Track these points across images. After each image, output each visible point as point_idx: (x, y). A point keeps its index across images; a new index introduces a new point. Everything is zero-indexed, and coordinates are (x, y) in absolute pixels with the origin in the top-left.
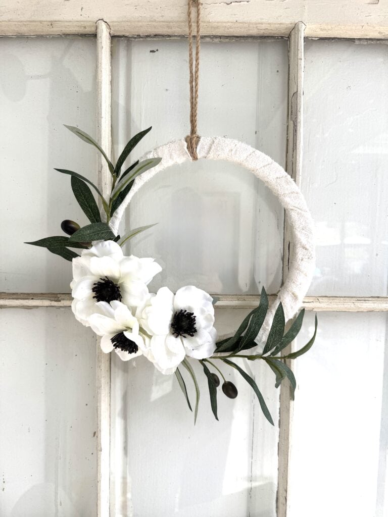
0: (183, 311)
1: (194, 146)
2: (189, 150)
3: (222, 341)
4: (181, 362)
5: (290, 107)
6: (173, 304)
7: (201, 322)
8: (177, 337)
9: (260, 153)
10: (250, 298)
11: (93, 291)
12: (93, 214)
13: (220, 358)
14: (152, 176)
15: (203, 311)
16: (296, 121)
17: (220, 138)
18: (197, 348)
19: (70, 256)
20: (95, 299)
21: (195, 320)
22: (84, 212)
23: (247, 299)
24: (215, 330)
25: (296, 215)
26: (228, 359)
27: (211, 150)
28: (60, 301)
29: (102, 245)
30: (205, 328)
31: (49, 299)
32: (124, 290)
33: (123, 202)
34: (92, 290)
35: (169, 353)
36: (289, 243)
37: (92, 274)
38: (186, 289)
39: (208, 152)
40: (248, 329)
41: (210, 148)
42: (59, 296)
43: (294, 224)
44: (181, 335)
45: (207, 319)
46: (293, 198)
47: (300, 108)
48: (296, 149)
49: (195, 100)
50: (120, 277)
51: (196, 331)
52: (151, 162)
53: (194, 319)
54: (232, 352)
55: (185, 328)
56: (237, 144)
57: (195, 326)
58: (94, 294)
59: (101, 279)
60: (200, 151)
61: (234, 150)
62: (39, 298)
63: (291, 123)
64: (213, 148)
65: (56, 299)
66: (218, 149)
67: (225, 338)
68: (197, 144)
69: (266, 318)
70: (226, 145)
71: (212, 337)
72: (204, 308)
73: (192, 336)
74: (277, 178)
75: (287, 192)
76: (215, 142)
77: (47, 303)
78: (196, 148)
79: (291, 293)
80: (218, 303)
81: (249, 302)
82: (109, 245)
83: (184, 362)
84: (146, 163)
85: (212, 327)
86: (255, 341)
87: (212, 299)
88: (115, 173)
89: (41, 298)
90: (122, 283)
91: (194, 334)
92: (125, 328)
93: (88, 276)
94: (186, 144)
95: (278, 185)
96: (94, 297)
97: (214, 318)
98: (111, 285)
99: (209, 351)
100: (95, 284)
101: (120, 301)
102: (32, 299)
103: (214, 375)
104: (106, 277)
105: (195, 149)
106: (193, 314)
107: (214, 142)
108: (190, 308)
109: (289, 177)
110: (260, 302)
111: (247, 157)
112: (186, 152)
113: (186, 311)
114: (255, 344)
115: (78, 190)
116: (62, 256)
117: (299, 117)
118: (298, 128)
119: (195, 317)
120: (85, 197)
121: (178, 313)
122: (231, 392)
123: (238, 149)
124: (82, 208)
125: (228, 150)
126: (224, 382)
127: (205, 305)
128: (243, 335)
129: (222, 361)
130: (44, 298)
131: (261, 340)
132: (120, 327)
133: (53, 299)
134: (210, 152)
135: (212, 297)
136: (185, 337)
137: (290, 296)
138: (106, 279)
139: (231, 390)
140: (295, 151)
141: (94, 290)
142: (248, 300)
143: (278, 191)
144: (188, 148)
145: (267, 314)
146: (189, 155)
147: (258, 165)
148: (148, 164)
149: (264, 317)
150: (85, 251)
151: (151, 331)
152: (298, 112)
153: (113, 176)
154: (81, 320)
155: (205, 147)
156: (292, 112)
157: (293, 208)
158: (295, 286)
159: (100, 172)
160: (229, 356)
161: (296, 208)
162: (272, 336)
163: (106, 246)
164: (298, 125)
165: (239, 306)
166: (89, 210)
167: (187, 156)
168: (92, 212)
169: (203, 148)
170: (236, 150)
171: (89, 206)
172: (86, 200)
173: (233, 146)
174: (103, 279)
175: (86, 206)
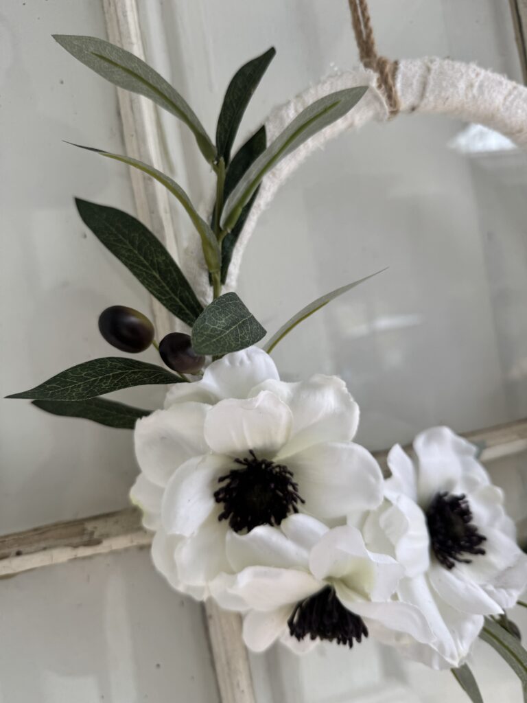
1: (391, 80)
11: (218, 500)
12: (168, 284)
15: (471, 483)
17: (440, 60)
19: (126, 418)
21: (470, 511)
22: (143, 282)
27: (428, 90)
28: (99, 542)
29: (232, 362)
30: (491, 525)
34: (212, 500)
39: (422, 95)
41: (424, 85)
42: (89, 526)
44: (457, 560)
45: (487, 500)
50: (286, 443)
51: (482, 539)
52: (335, 104)
53: (467, 507)
56: (479, 71)
58: (220, 510)
59: (237, 461)
60: (405, 93)
61: (476, 86)
64: (431, 82)
65: (86, 538)
66: (444, 84)
68: (394, 77)
70: (459, 75)
72: (469, 473)
76: (433, 72)
77: (62, 555)
80: (489, 454)
82: (249, 357)
84: (321, 109)
85: (504, 516)
87: (474, 449)
88: (222, 159)
89: (43, 545)
91: (482, 547)
96: (221, 517)
100: (220, 479)
102: (19, 554)
104: (251, 452)
105: (393, 89)
106: (462, 498)
107: (429, 70)
111: (505, 99)
112: (377, 97)
115: (107, 229)
116: (90, 418)
119: (468, 504)
120: (132, 243)
123: (485, 84)
124: (136, 274)
127: (467, 466)
133: (77, 540)
134: (427, 95)
135: (471, 442)
136: (468, 562)
138: (250, 458)
141: (217, 497)
144: (379, 88)
146: (385, 103)
148: (325, 110)
153: (214, 168)
154: (188, 588)
155: (413, 82)
163: (242, 362)
166: (154, 277)
167: (377, 105)
168: (164, 279)
169: (408, 84)
170: (481, 86)
171: (152, 264)
172: (140, 249)
173: (473, 76)
174: (242, 459)
175: (144, 265)
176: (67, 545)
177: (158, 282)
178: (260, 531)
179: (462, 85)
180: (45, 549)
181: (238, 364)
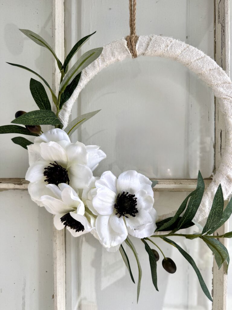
0: (125, 193)
1: (133, 43)
2: (128, 47)
3: (161, 221)
4: (125, 241)
5: (217, 13)
6: (116, 186)
7: (141, 203)
8: (120, 217)
9: (194, 48)
10: (186, 182)
11: (45, 175)
13: (160, 236)
14: (96, 74)
15: (143, 193)
16: (224, 23)
17: (156, 36)
18: (138, 228)
19: (25, 144)
20: (47, 182)
21: (136, 202)
22: (38, 106)
23: (183, 183)
24: (154, 211)
25: (229, 104)
26: (168, 237)
27: (149, 47)
28: (22, 184)
29: (51, 133)
30: (146, 209)
31: (14, 182)
32: (72, 174)
33: (72, 96)
34: (43, 174)
35: (113, 233)
36: (221, 131)
37: (44, 160)
38: (128, 173)
39: (146, 49)
40: (186, 211)
41: (148, 45)
43: (227, 112)
44: (123, 215)
45: (147, 200)
46: (225, 88)
47: (227, 11)
48: (225, 46)
49: (134, 7)
50: (68, 162)
51: (137, 212)
52: (93, 53)
53: (136, 200)
54: (171, 231)
55: (127, 209)
56: (172, 40)
57: (136, 207)
58: (45, 178)
59: (51, 164)
60: (139, 48)
61: (170, 46)
62: (6, 182)
63: (219, 26)
64: (150, 45)
65: (19, 183)
66: (156, 45)
67: (164, 218)
68: (136, 42)
69: (203, 199)
70: (162, 42)
71: (152, 217)
72: (144, 190)
73: (134, 216)
74: (210, 70)
75: (220, 82)
76: (152, 40)
77: (11, 186)
78: (135, 45)
79: (225, 177)
80: (157, 186)
81: (185, 185)
82: (57, 132)
83: (127, 241)
84: (89, 55)
85: (152, 208)
86: (193, 221)
87: (152, 183)
88: (63, 69)
89: (8, 182)
90: (70, 167)
91: (135, 214)
92: (72, 209)
93: (40, 162)
94: (126, 42)
95: (211, 77)
96: (45, 181)
97: (153, 199)
98: (59, 169)
99: (150, 230)
100: (45, 169)
101: (69, 184)
102: (1, 183)
103: (154, 251)
104: (55, 162)
105: (134, 47)
106: (134, 196)
107: (151, 39)
108: (131, 190)
109: (221, 69)
110: (198, 185)
111: (182, 52)
112: (126, 50)
113: (127, 193)
114: (193, 224)
115: (34, 88)
116: (21, 145)
117: (226, 18)
118: (226, 28)
119: (136, 198)
120: (39, 93)
121: (120, 195)
122: (170, 268)
123: (174, 45)
125: (164, 46)
126: (163, 258)
127: (145, 188)
128: (181, 215)
129: (162, 239)
130: (10, 182)
131: (197, 220)
132: (68, 208)
133: (17, 183)
134: (148, 49)
135: (152, 181)
136: (127, 217)
137: (224, 179)
138: (55, 164)
139: (170, 266)
140: (223, 49)
141: (45, 173)
142: (185, 184)
143: (211, 82)
144: (127, 46)
145: (203, 196)
146: (129, 52)
147: (192, 58)
148: (91, 55)
149: (201, 199)
150: (36, 138)
151: (96, 211)
152: (226, 14)
153: (61, 72)
154: (36, 201)
155: (144, 44)
156: (219, 16)
157: (226, 97)
158: (229, 170)
159: (54, 74)
160: (168, 235)
161: (229, 96)
162: (212, 217)
163: (54, 133)
164: (226, 25)
165: (176, 189)
166: (42, 104)
167: (127, 53)
168: (45, 105)
169: (141, 45)
170: (172, 46)
171: (42, 101)
172: (40, 96)
173: (169, 42)
174: (52, 163)
175: (40, 101)
176: (13, 183)
177: (43, 106)
178: (51, 185)
179: (163, 46)
180: (8, 183)
181: (52, 133)
